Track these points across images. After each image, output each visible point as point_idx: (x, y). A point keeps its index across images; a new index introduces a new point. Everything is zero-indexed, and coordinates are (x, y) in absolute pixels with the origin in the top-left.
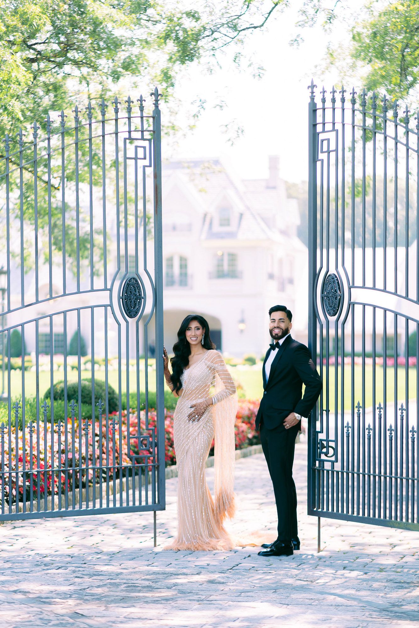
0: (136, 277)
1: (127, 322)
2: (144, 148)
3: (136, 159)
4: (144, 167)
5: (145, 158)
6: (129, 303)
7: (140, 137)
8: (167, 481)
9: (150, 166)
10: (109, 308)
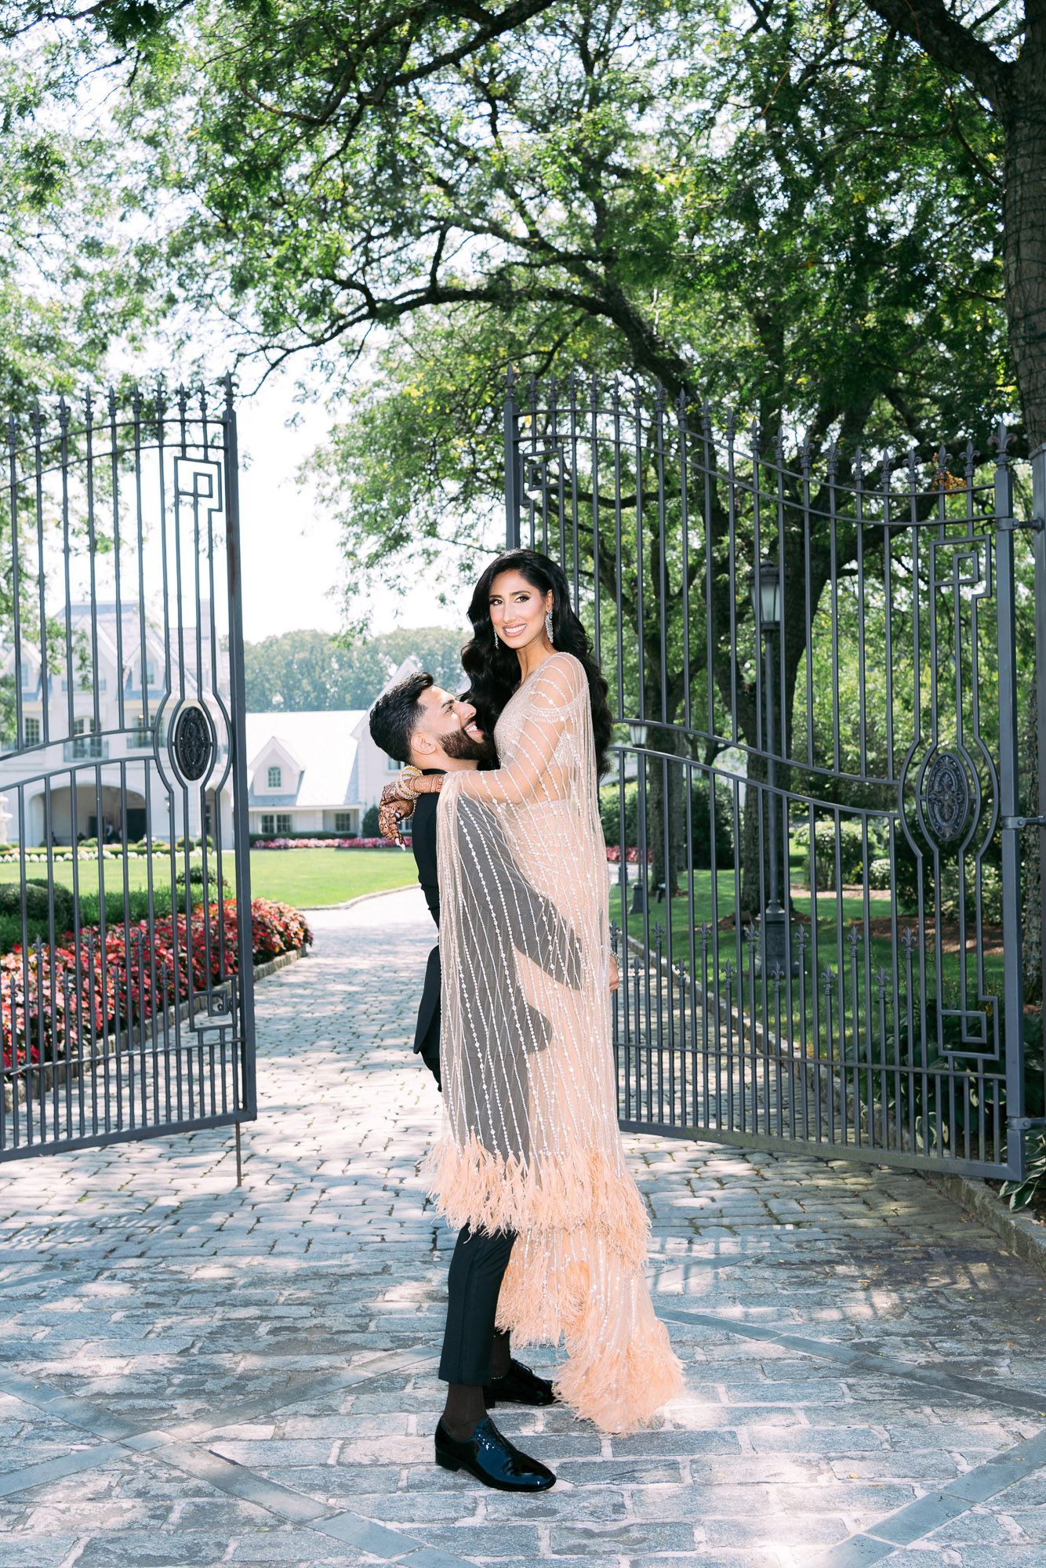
0: (199, 706)
1: (185, 788)
2: (210, 476)
3: (195, 495)
4: (210, 511)
5: (210, 496)
6: (187, 752)
7: (202, 457)
8: (258, 1061)
9: (220, 510)
10: (153, 763)
